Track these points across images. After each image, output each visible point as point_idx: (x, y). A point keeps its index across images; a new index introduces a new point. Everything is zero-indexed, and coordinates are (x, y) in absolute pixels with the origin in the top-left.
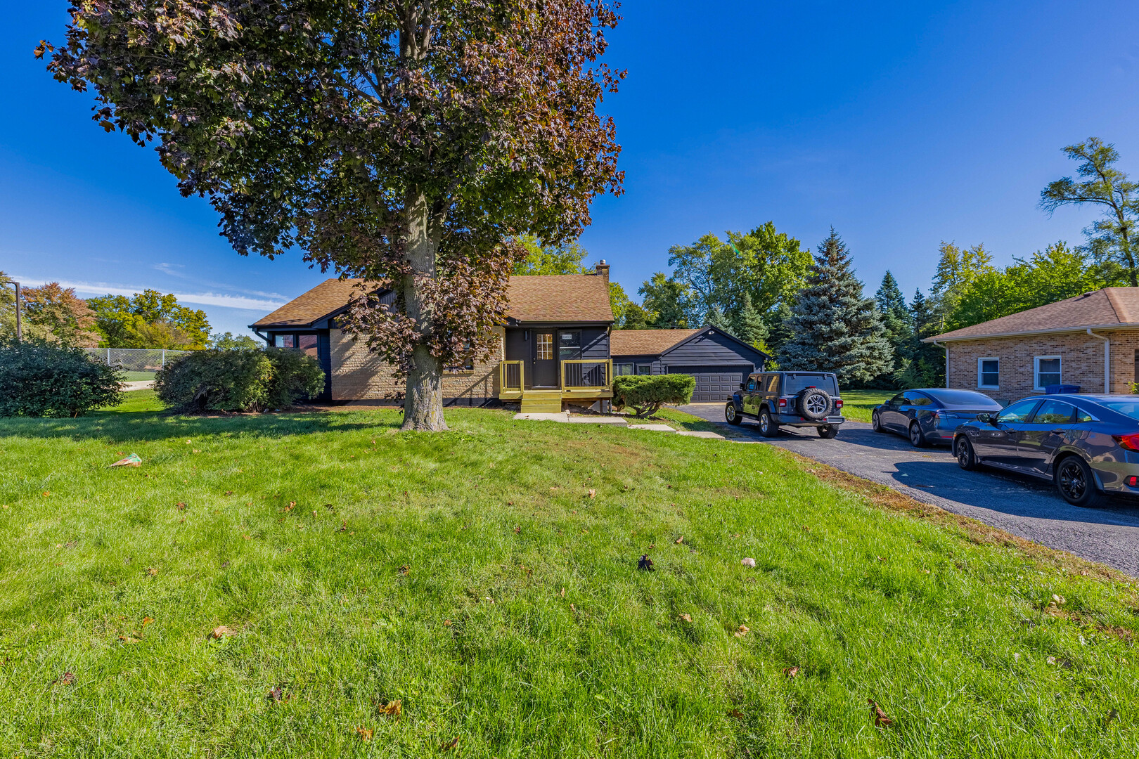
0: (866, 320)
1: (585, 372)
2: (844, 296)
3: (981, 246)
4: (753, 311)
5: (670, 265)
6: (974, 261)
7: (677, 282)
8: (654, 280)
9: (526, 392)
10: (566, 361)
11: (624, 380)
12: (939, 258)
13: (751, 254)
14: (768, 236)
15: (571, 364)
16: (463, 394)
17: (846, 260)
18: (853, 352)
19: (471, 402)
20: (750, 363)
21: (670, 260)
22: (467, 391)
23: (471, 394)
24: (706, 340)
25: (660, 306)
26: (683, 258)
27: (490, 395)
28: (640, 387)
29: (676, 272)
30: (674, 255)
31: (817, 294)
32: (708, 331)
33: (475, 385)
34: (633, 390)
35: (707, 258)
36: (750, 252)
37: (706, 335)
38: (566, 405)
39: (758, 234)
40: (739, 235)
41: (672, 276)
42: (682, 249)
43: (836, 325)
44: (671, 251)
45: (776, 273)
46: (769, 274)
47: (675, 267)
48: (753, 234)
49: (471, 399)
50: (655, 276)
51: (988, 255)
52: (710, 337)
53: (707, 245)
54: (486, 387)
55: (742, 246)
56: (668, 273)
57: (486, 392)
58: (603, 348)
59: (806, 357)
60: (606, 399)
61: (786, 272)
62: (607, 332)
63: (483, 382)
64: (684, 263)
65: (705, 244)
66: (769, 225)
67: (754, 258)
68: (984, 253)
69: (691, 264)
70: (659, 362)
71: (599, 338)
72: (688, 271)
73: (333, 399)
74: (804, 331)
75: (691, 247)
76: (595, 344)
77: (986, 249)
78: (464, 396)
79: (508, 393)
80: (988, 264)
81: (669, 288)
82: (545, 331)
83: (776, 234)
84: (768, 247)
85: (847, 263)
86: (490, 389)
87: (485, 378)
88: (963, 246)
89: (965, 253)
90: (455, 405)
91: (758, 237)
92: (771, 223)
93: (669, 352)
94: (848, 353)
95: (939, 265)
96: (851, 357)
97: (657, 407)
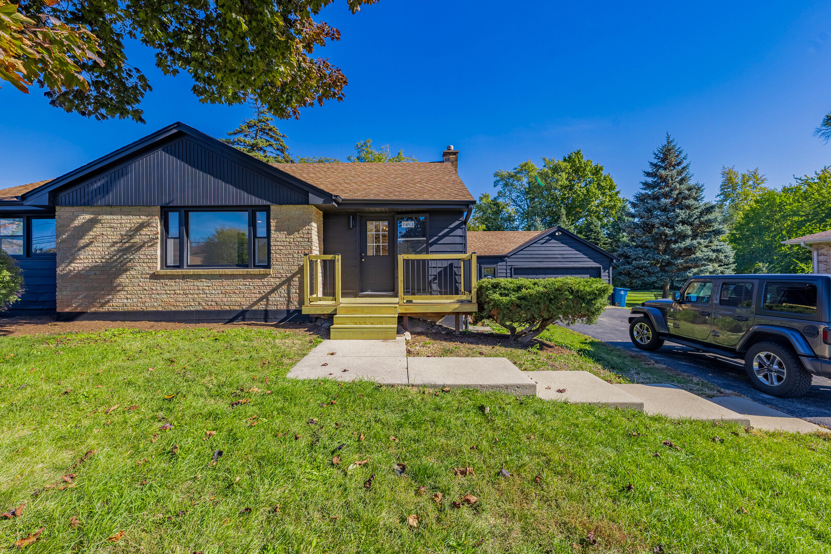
0: (708, 223)
1: (433, 272)
2: (686, 199)
3: (756, 170)
4: (567, 223)
5: (495, 186)
6: (751, 183)
7: (501, 201)
8: (481, 199)
9: (344, 301)
10: (406, 256)
11: (495, 286)
12: (720, 180)
13: (564, 175)
14: (577, 162)
15: (413, 261)
16: (255, 303)
17: (683, 165)
18: (699, 254)
19: (265, 317)
20: (598, 265)
21: (495, 182)
22: (261, 299)
23: (267, 304)
24: (553, 241)
25: (486, 220)
26: (506, 181)
27: (292, 308)
28: (523, 298)
29: (500, 192)
30: (498, 178)
31: (656, 198)
32: (555, 232)
33: (273, 291)
34: (512, 302)
35: (525, 180)
36: (564, 174)
37: (552, 236)
38: (406, 321)
39: (568, 159)
40: (553, 161)
41: (496, 195)
42: (505, 173)
43: (680, 228)
44: (496, 175)
45: (585, 192)
46: (579, 192)
47: (499, 188)
48: (565, 160)
49: (266, 311)
50: (482, 196)
51: (763, 178)
52: (557, 238)
53: (525, 170)
54: (289, 294)
55: (556, 170)
56: (493, 193)
57: (289, 301)
58: (458, 240)
59: (648, 260)
60: (466, 314)
61: (594, 191)
62: (463, 219)
63: (284, 287)
64: (506, 185)
65: (524, 169)
66: (578, 153)
67: (567, 179)
68: (759, 176)
69: (512, 185)
70: (504, 263)
71: (452, 226)
72: (510, 191)
73: (58, 310)
74: (644, 234)
75: (512, 172)
76: (446, 235)
77: (760, 174)
78: (255, 308)
79: (317, 303)
80: (763, 185)
81: (494, 205)
82: (378, 217)
83: (584, 160)
84: (577, 171)
85: (684, 168)
86: (295, 297)
87: (288, 281)
88: (741, 170)
89: (744, 176)
90: (243, 320)
91: (569, 163)
92: (580, 151)
93: (515, 252)
94: (693, 256)
95: (722, 186)
96: (697, 260)
97: (543, 327)
